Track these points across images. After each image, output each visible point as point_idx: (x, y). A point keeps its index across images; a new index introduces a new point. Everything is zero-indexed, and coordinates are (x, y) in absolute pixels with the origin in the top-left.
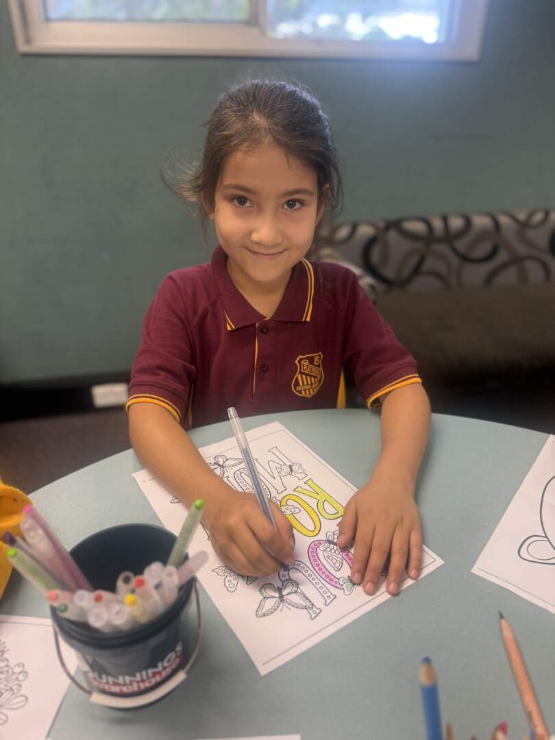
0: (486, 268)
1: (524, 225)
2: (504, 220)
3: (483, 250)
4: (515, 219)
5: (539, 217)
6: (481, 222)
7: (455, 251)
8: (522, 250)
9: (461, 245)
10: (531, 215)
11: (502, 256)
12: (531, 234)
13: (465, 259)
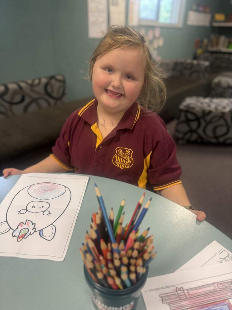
0: (22, 106)
1: (32, 86)
2: (23, 85)
3: (18, 98)
4: (26, 83)
5: (37, 82)
6: (12, 87)
7: (5, 101)
8: (35, 96)
9: (7, 97)
10: (33, 81)
11: (27, 100)
12: (36, 89)
13: (11, 103)
